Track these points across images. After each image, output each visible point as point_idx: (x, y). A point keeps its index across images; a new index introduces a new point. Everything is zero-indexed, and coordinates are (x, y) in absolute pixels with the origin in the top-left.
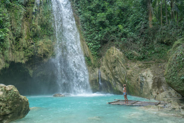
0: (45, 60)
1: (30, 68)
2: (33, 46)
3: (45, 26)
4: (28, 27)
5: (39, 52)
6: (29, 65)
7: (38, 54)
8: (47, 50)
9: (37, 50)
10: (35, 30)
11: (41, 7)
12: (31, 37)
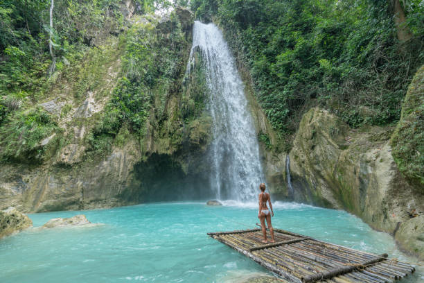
0: (204, 148)
1: (183, 161)
2: (182, 128)
3: (200, 98)
4: (177, 103)
5: (193, 136)
6: (181, 156)
7: (191, 140)
8: (205, 132)
9: (190, 133)
10: (186, 106)
11: (194, 73)
12: (180, 117)
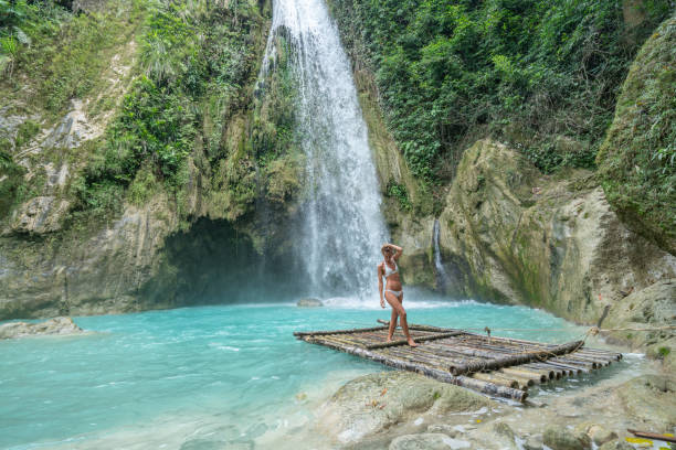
0: (292, 209)
1: (255, 232)
2: (253, 174)
3: (285, 121)
4: (244, 128)
5: (273, 189)
6: (251, 224)
7: (270, 195)
8: (294, 181)
9: (267, 184)
10: (261, 134)
11: (274, 75)
12: (250, 153)
